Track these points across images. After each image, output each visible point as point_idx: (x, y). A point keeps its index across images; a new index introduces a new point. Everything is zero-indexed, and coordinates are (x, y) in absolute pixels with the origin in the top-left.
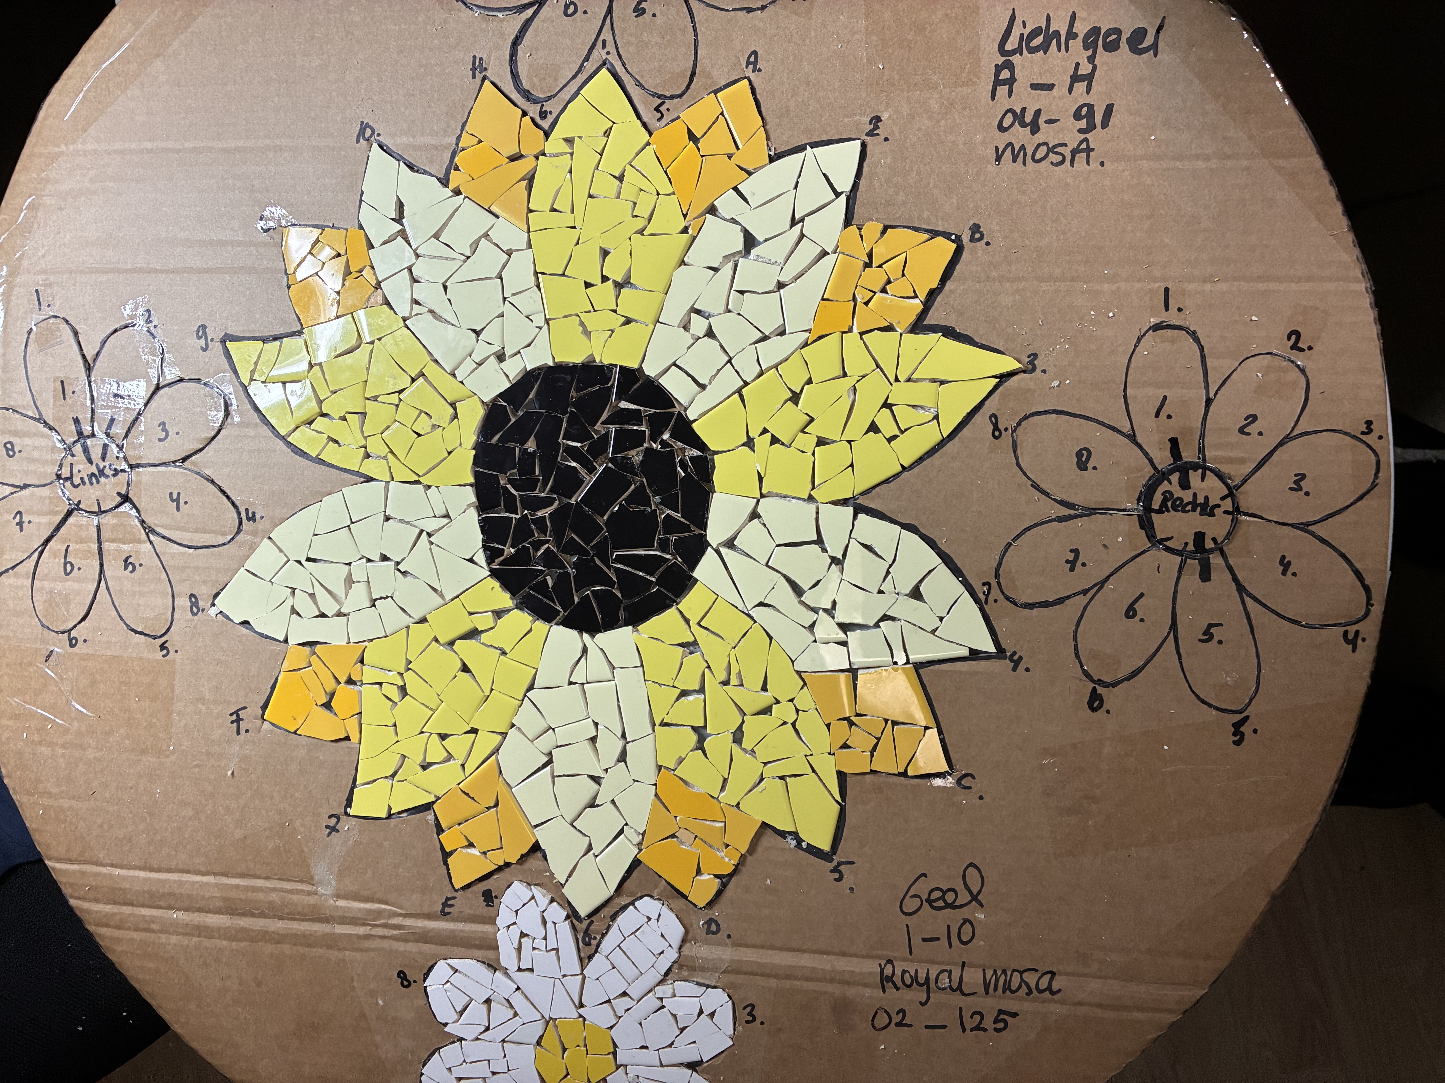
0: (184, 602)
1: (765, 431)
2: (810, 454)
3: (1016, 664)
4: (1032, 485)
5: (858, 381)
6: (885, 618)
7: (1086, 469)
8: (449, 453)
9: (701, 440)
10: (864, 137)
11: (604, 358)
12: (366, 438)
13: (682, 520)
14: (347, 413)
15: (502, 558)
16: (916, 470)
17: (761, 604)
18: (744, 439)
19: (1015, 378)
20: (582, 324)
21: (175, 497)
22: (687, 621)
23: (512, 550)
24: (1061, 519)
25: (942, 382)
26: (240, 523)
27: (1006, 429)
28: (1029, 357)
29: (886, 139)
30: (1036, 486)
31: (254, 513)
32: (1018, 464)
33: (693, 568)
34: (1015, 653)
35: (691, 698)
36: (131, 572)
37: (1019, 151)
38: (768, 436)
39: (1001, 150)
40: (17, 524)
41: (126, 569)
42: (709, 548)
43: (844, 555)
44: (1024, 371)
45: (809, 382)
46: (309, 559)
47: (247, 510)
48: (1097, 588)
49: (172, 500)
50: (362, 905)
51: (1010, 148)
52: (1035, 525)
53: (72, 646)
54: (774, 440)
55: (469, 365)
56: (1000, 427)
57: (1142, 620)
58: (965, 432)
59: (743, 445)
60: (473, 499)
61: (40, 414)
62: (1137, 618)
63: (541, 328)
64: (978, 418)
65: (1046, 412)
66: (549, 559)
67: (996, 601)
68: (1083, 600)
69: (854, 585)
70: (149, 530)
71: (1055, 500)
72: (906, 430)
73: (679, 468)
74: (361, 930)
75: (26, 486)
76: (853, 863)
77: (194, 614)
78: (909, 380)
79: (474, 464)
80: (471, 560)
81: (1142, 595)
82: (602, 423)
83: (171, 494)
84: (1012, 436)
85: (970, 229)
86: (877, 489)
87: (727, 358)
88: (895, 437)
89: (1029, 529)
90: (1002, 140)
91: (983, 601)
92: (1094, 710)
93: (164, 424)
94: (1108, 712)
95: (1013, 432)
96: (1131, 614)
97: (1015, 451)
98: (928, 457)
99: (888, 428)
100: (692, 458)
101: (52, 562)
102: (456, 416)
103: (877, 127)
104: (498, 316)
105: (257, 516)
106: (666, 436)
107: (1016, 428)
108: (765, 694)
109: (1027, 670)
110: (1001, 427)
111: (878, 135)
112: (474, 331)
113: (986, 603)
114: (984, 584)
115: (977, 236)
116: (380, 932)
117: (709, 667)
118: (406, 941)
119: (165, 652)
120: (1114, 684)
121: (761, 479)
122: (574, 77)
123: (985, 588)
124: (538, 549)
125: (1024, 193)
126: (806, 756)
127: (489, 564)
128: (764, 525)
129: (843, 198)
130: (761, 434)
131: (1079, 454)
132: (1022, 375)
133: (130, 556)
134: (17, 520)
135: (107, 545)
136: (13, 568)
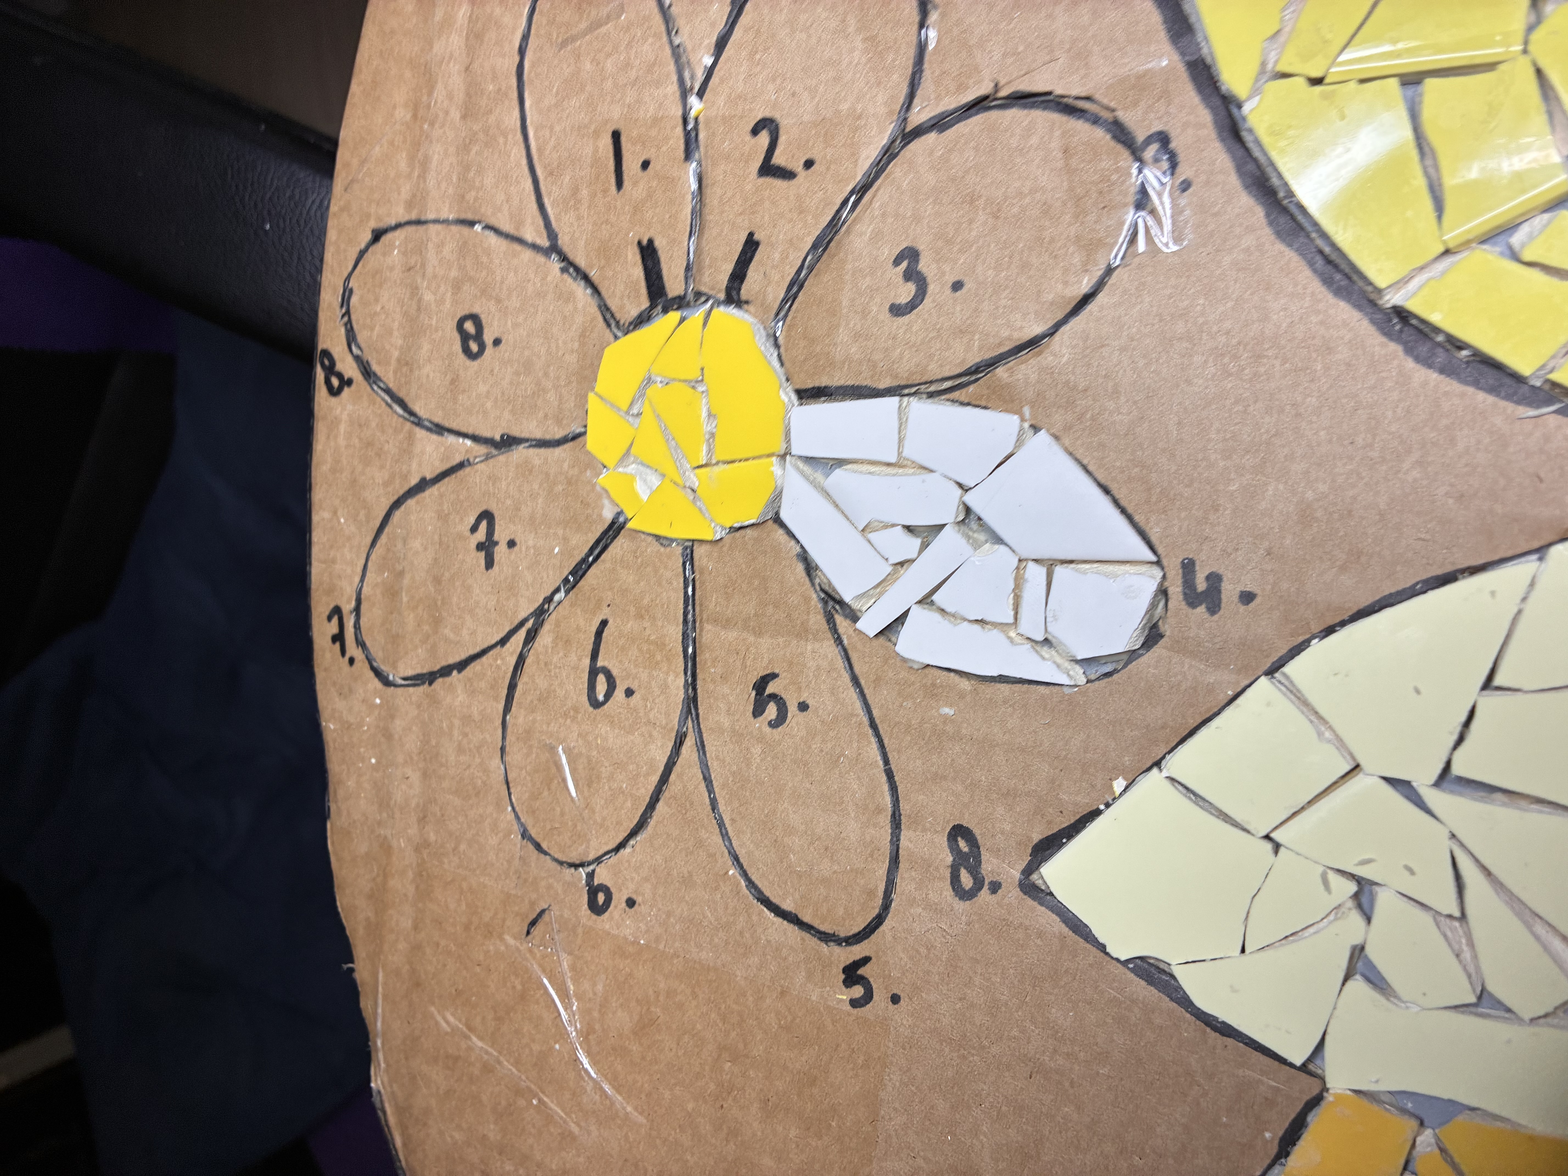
0: (930, 848)
26: (1159, 611)
31: (1215, 579)
36: (774, 723)
40: (480, 547)
41: (758, 711)
47: (1188, 565)
53: (596, 908)
61: (552, 235)
70: (835, 602)
75: (508, 442)
77: (963, 895)
93: (910, 255)
101: (558, 661)
105: (1229, 591)
119: (858, 991)
133: (774, 676)
134: (481, 534)
135: (708, 634)
136: (462, 666)
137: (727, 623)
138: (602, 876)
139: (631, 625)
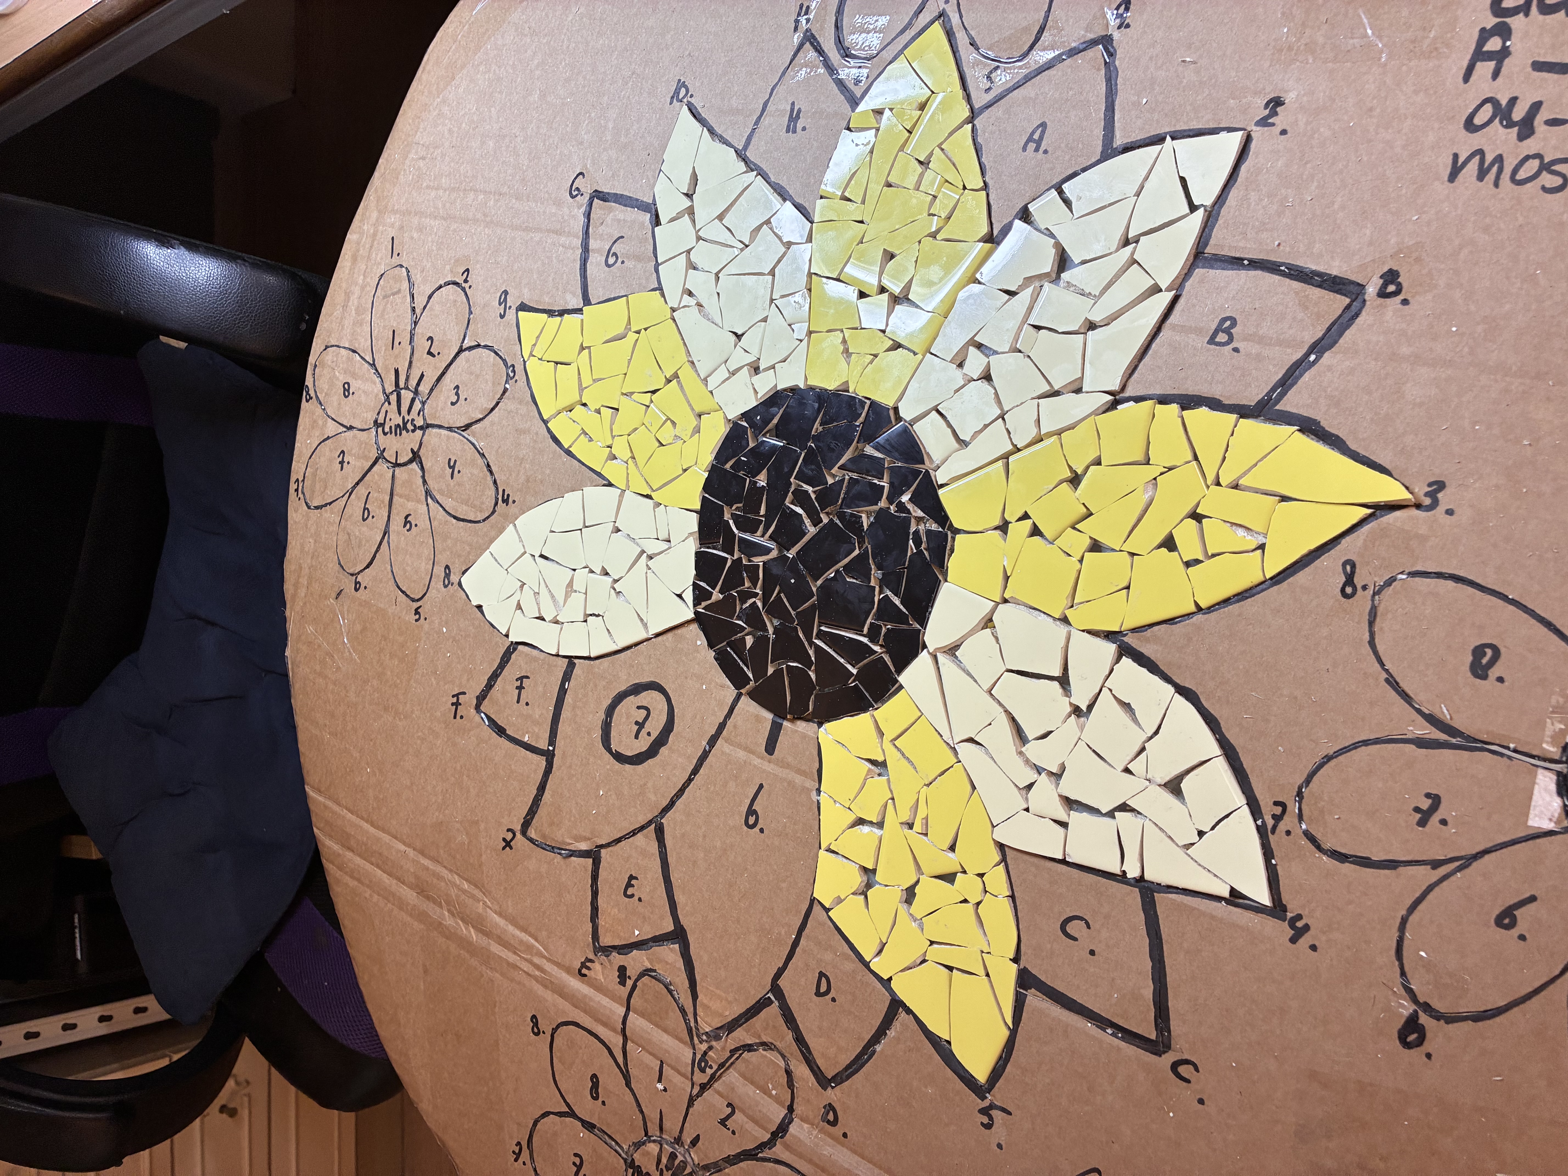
0: (440, 571)
1: (1026, 516)
2: (1075, 560)
3: (1298, 933)
4: (1387, 680)
5: (1162, 474)
6: (1124, 807)
7: (1484, 677)
8: (685, 470)
9: (945, 512)
10: (1252, 127)
11: (860, 389)
12: (613, 437)
13: (902, 607)
14: (603, 406)
15: (709, 602)
16: (1213, 616)
17: (971, 740)
18: (997, 522)
19: (1398, 513)
20: (844, 341)
21: (452, 464)
22: (881, 734)
23: (721, 596)
24: (1421, 743)
25: (1284, 499)
26: (496, 504)
27: (1364, 588)
28: (1430, 485)
29: (1284, 132)
30: (1392, 682)
31: (508, 495)
32: (1372, 643)
33: (900, 671)
34: (1299, 917)
35: (866, 829)
36: (408, 530)
37: (1492, 164)
38: (1028, 523)
39: (1461, 160)
40: (340, 463)
41: (405, 526)
42: (925, 650)
43: (1090, 707)
44: (1418, 506)
45: (1098, 462)
46: (542, 556)
47: (504, 490)
48: (1457, 864)
49: (450, 467)
50: (517, 933)
51: (1478, 157)
52: (1377, 741)
53: (356, 590)
54: (1036, 531)
55: (722, 373)
56: (1356, 580)
57: (1522, 938)
58: (1302, 577)
59: (996, 528)
60: (695, 528)
61: (374, 360)
62: (1515, 932)
63: (801, 341)
64: (1325, 561)
65: (1440, 575)
66: (753, 618)
67: (1288, 833)
68: (1428, 875)
69: (1094, 751)
70: (428, 493)
71: (1419, 711)
72: (1214, 556)
73: (911, 541)
74: (511, 957)
75: (351, 428)
76: (1009, 1113)
77: (446, 586)
78: (1236, 487)
79: (703, 488)
80: (680, 596)
81: (1533, 899)
82: (841, 468)
83: (450, 459)
84: (1373, 600)
85: (1381, 277)
86: (1156, 628)
87: (998, 412)
88: (1197, 562)
89: (1366, 743)
90: (1467, 144)
91: (1269, 827)
92: (1407, 1045)
93: (457, 387)
94: (1429, 1056)
95: (1374, 594)
96: (1507, 921)
97: (1371, 623)
98: (1239, 601)
99: (1188, 547)
100: (929, 532)
101: (356, 505)
102: (697, 430)
103: (1273, 113)
104: (761, 321)
105: (511, 500)
106: (905, 498)
107: (1382, 588)
108: (951, 855)
109: (1313, 948)
110: (1358, 581)
111: (1273, 125)
112: (735, 334)
113: (1273, 832)
114: (1276, 803)
115: (1391, 288)
116: (525, 966)
117: (893, 799)
118: (546, 987)
119: (417, 616)
120: (1451, 1019)
121: (1007, 578)
122: (903, 31)
123: (1278, 810)
124: (745, 602)
125: (1486, 229)
126: (982, 952)
127: (695, 605)
128: (997, 639)
129: (1200, 214)
130: (1019, 519)
131: (1479, 652)
132: (1414, 512)
133: (410, 515)
134: (340, 459)
135: (395, 498)
136: (330, 503)
137: (401, 496)
138: (359, 579)
139: (376, 495)
